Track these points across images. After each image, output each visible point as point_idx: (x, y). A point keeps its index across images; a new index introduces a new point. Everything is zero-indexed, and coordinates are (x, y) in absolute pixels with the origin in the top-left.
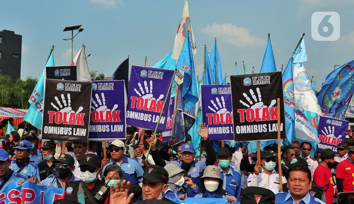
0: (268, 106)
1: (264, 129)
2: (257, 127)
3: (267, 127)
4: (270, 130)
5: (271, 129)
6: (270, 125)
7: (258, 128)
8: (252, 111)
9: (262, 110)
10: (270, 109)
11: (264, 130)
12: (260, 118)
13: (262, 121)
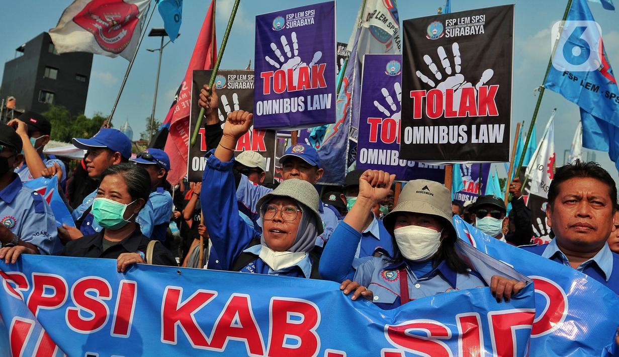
0: (474, 85)
1: (461, 136)
2: (446, 131)
3: (469, 133)
4: (474, 140)
5: (477, 137)
6: (474, 127)
7: (448, 134)
8: (439, 94)
9: (459, 92)
10: (477, 91)
11: (460, 138)
12: (453, 110)
13: (457, 117)
